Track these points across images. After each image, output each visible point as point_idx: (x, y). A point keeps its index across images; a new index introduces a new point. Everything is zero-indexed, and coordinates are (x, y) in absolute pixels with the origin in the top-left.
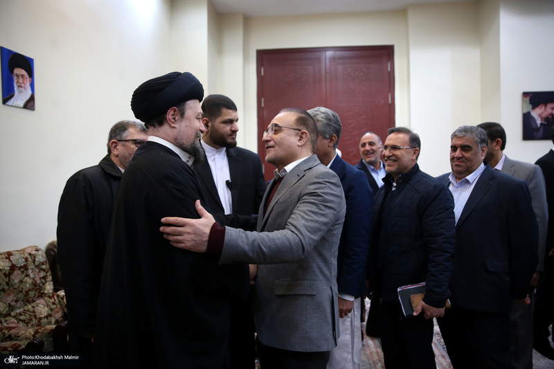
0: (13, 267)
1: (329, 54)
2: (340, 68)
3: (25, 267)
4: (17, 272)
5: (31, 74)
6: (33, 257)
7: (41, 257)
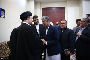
0: (2, 45)
1: (54, 8)
2: (56, 11)
3: (4, 45)
4: (3, 46)
5: (4, 12)
6: (5, 43)
7: (7, 43)
